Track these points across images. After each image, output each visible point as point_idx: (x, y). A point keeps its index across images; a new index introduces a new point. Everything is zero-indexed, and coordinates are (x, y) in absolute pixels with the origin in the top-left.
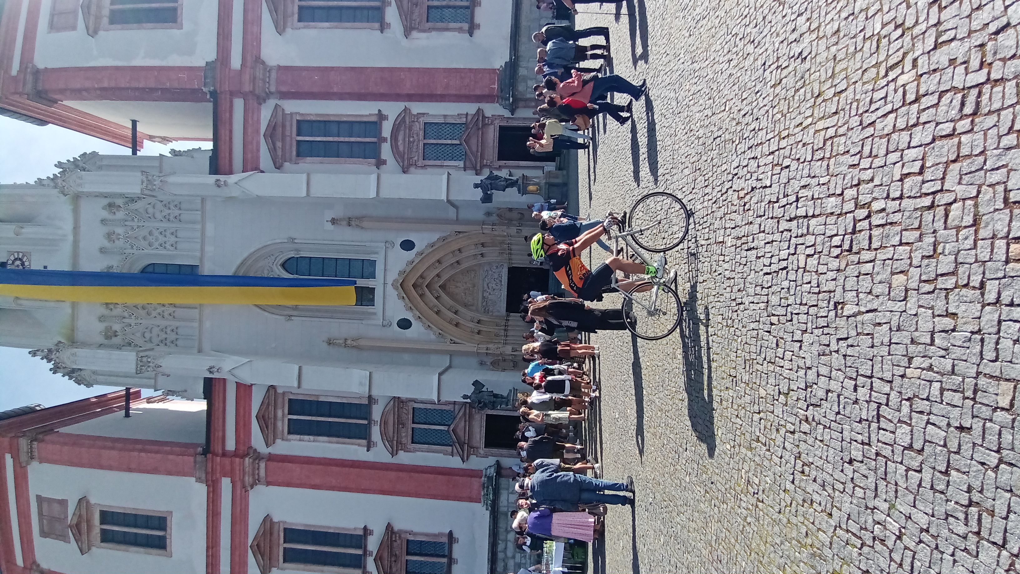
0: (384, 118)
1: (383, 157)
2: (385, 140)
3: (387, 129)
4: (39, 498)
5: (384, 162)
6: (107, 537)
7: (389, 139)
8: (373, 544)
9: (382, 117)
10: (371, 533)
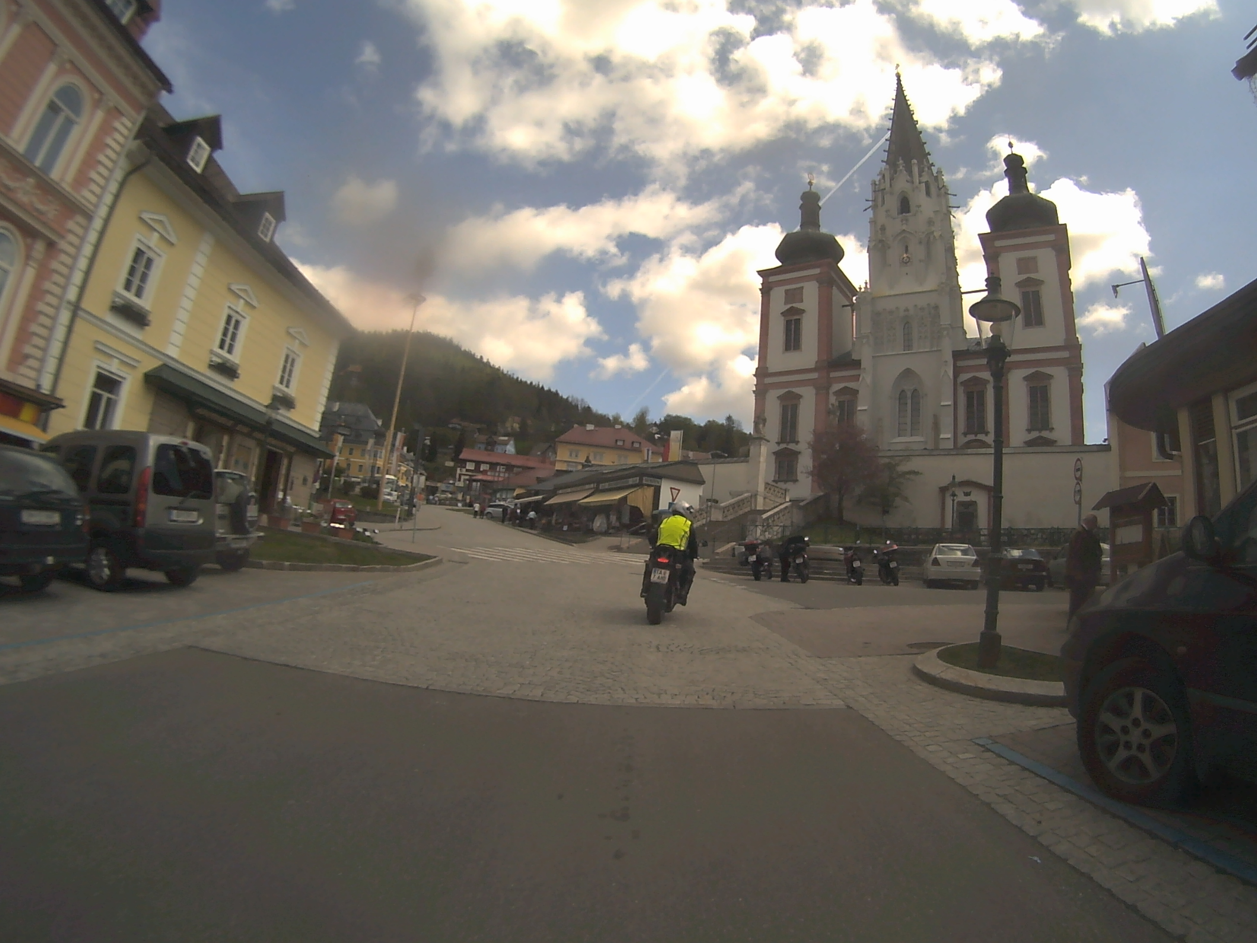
0: (987, 435)
1: (968, 436)
2: (976, 436)
3: (981, 437)
4: (802, 287)
5: (966, 437)
6: (788, 323)
7: (977, 438)
8: (792, 446)
9: (987, 433)
10: (797, 444)
